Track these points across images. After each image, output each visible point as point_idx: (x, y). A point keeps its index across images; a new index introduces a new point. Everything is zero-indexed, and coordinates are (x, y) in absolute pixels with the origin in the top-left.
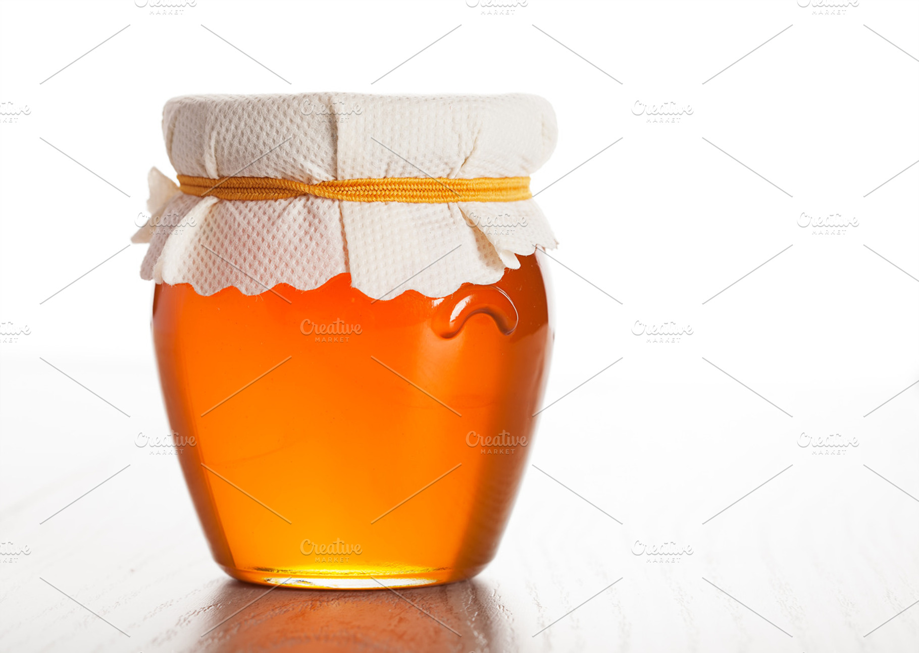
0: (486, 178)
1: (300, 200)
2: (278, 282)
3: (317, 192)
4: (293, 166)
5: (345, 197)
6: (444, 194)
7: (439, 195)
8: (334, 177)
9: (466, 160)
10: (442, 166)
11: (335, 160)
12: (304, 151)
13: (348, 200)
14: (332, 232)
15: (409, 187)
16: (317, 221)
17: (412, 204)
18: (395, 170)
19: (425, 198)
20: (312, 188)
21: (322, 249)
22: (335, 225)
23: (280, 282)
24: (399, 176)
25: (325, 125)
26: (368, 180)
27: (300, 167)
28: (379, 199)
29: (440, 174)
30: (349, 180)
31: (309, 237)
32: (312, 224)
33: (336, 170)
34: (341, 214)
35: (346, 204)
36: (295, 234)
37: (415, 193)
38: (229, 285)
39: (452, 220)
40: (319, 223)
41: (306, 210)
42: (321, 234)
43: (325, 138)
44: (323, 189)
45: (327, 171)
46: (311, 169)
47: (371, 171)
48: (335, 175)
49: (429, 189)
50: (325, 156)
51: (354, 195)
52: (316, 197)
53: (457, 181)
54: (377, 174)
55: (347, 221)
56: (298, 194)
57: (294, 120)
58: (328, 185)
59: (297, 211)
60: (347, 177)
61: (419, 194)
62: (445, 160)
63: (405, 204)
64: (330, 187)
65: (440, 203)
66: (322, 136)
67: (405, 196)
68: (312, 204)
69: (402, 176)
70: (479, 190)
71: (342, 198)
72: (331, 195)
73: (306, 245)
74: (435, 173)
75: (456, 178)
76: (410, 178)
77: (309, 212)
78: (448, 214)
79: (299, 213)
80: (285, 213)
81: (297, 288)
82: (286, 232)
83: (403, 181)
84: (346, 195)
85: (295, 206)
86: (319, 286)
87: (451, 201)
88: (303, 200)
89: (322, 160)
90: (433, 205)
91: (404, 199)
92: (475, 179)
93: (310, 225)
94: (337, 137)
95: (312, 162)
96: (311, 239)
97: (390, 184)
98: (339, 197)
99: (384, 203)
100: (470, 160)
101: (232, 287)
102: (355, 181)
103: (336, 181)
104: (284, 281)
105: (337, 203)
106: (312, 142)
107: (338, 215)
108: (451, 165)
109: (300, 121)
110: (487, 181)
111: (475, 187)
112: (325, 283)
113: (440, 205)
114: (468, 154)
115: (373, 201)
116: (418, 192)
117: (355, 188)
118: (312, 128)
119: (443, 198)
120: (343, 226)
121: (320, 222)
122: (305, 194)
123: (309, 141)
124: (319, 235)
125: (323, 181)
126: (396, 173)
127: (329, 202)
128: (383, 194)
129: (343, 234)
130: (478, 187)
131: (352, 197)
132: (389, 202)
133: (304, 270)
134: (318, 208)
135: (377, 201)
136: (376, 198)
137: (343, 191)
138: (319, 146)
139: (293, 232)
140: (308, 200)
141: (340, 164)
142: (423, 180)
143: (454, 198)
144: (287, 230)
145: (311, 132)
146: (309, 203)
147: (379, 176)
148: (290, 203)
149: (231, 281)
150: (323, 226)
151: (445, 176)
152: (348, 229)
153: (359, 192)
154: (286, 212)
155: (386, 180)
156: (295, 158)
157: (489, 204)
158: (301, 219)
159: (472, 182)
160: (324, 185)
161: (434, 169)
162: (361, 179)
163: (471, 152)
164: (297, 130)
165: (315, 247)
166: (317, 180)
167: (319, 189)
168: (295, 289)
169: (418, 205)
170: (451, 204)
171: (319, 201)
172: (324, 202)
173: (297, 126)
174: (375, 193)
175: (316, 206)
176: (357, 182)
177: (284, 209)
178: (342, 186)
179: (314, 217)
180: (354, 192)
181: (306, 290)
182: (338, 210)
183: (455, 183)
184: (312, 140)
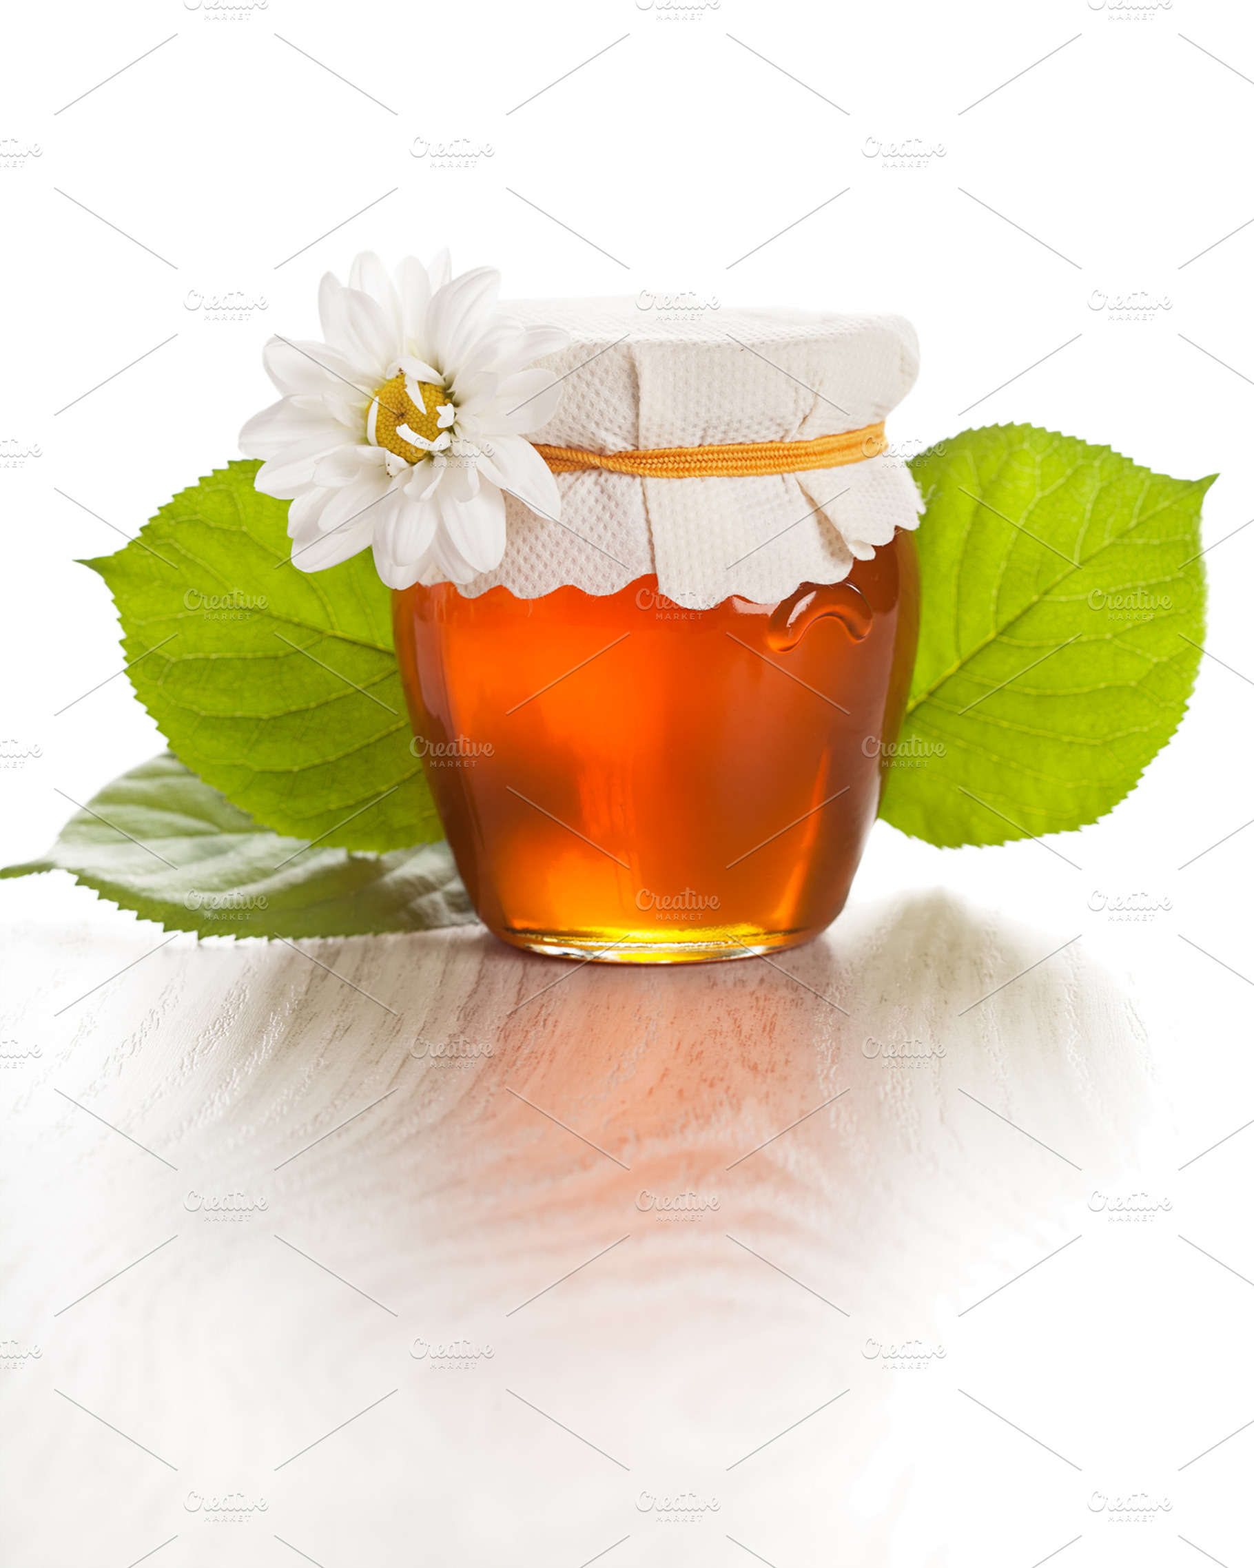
0: (829, 436)
1: (590, 475)
2: (563, 583)
3: (611, 464)
4: (581, 435)
5: (647, 472)
6: (777, 463)
7: (770, 464)
8: (633, 445)
9: (804, 419)
10: (774, 428)
11: (636, 426)
12: (597, 417)
13: (651, 476)
14: (633, 520)
15: (731, 455)
16: (613, 504)
17: (737, 478)
18: (713, 437)
19: (752, 469)
20: (604, 461)
21: (621, 542)
22: (637, 510)
23: (565, 584)
24: (719, 443)
25: (624, 379)
26: (679, 450)
27: (591, 436)
28: (692, 473)
29: (772, 437)
30: (654, 450)
31: (602, 526)
32: (607, 507)
33: (637, 437)
34: (644, 494)
35: (650, 481)
36: (584, 521)
37: (739, 463)
38: (497, 583)
39: (787, 498)
40: (616, 508)
41: (598, 489)
42: (618, 522)
43: (624, 400)
44: (618, 461)
45: (625, 439)
46: (606, 439)
47: (683, 439)
48: (634, 443)
49: (758, 457)
50: (623, 421)
51: (661, 469)
52: (611, 472)
53: (793, 445)
54: (691, 441)
55: (652, 505)
56: (586, 468)
57: (582, 376)
58: (625, 456)
59: (587, 490)
60: (652, 447)
61: (745, 465)
62: (778, 421)
63: (726, 479)
64: (628, 458)
65: (772, 474)
66: (619, 396)
67: (727, 469)
68: (606, 481)
69: (723, 443)
70: (821, 453)
71: (644, 474)
72: (630, 469)
73: (599, 535)
74: (764, 437)
75: (793, 441)
76: (733, 445)
77: (602, 492)
78: (782, 488)
79: (589, 492)
80: (571, 493)
81: (588, 592)
82: (572, 517)
83: (724, 448)
84: (649, 469)
85: (583, 483)
86: (616, 590)
87: (786, 472)
88: (594, 475)
89: (620, 427)
90: (763, 477)
91: (725, 472)
92: (816, 439)
93: (604, 508)
94: (639, 398)
95: (606, 429)
96: (605, 527)
97: (707, 454)
98: (640, 472)
99: (699, 479)
100: (810, 419)
101: (500, 587)
102: (662, 451)
103: (636, 452)
104: (570, 582)
105: (638, 480)
106: (606, 404)
107: (640, 496)
108: (786, 427)
109: (591, 378)
110: (832, 439)
111: (817, 449)
112: (624, 586)
113: (771, 477)
114: (807, 412)
115: (685, 477)
116: (744, 461)
117: (661, 460)
118: (606, 386)
119: (775, 468)
120: (647, 512)
121: (617, 505)
122: (595, 468)
123: (603, 404)
124: (616, 523)
125: (621, 452)
126: (714, 438)
127: (626, 480)
128: (698, 466)
129: (648, 522)
130: (820, 448)
131: (657, 472)
132: (707, 477)
133: (596, 568)
134: (614, 487)
135: (690, 476)
136: (689, 473)
137: (645, 464)
138: (615, 410)
139: (581, 518)
140: (600, 475)
141: (642, 432)
142: (749, 446)
143: (789, 467)
144: (573, 515)
145: (605, 392)
146: (602, 480)
147: (693, 444)
148: (577, 480)
149: (500, 579)
150: (622, 511)
151: (778, 439)
152: (654, 517)
153: (667, 464)
154: (572, 491)
155: (702, 449)
156: (584, 424)
157: (835, 470)
158: (591, 501)
159: (812, 443)
160: (620, 456)
161: (764, 432)
162: (670, 449)
163: (811, 410)
164: (586, 389)
165: (612, 539)
166: (610, 450)
167: (614, 462)
168: (585, 593)
169: (742, 478)
170: (786, 475)
171: (615, 477)
172: (622, 479)
173: (587, 382)
174: (687, 465)
175: (611, 484)
176: (664, 452)
177: (570, 487)
178: (644, 457)
179: (609, 498)
180: (660, 465)
181: (599, 595)
182: (640, 490)
183: (790, 448)
184: (606, 401)
